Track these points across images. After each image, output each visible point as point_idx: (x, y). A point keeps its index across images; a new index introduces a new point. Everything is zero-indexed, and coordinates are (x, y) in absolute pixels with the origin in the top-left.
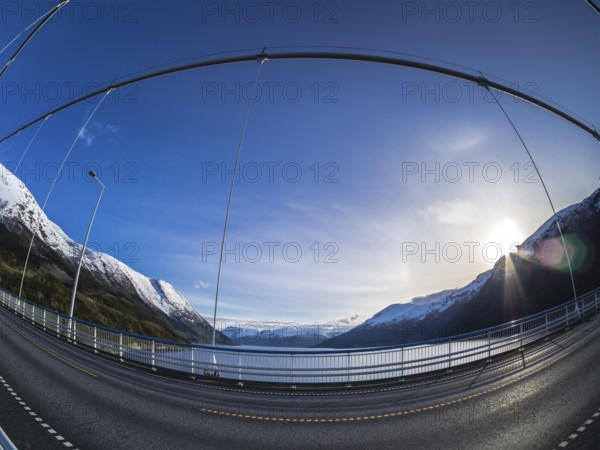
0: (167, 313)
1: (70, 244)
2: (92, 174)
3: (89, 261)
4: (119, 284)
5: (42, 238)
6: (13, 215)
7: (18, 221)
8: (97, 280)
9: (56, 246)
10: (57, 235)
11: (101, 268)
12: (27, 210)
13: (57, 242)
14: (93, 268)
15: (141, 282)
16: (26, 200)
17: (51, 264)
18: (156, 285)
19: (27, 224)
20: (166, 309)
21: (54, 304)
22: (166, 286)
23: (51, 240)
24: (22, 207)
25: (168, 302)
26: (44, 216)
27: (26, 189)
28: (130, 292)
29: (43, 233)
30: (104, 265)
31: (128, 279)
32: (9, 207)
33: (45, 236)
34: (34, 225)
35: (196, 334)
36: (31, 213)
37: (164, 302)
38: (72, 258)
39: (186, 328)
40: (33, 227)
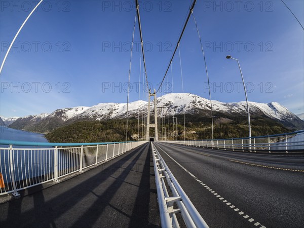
0: (280, 119)
1: (225, 105)
2: (228, 57)
3: (237, 108)
4: (255, 113)
5: (210, 110)
6: (191, 108)
7: (195, 109)
8: (243, 115)
9: (218, 109)
10: (217, 104)
11: (244, 109)
12: (197, 102)
13: (218, 108)
14: (240, 111)
15: (264, 107)
16: (194, 99)
17: (219, 118)
18: (271, 105)
19: (200, 107)
20: (278, 117)
21: (230, 135)
22: (276, 104)
23: (215, 108)
24: (194, 102)
25: (279, 113)
26: (206, 100)
27: (191, 95)
28: (261, 114)
29: (209, 107)
30: (244, 106)
31: (258, 109)
32: (187, 106)
33: (211, 108)
34: (203, 106)
35: (294, 126)
36: (199, 102)
37: (277, 113)
38: (228, 111)
39: (289, 124)
40: (204, 107)
